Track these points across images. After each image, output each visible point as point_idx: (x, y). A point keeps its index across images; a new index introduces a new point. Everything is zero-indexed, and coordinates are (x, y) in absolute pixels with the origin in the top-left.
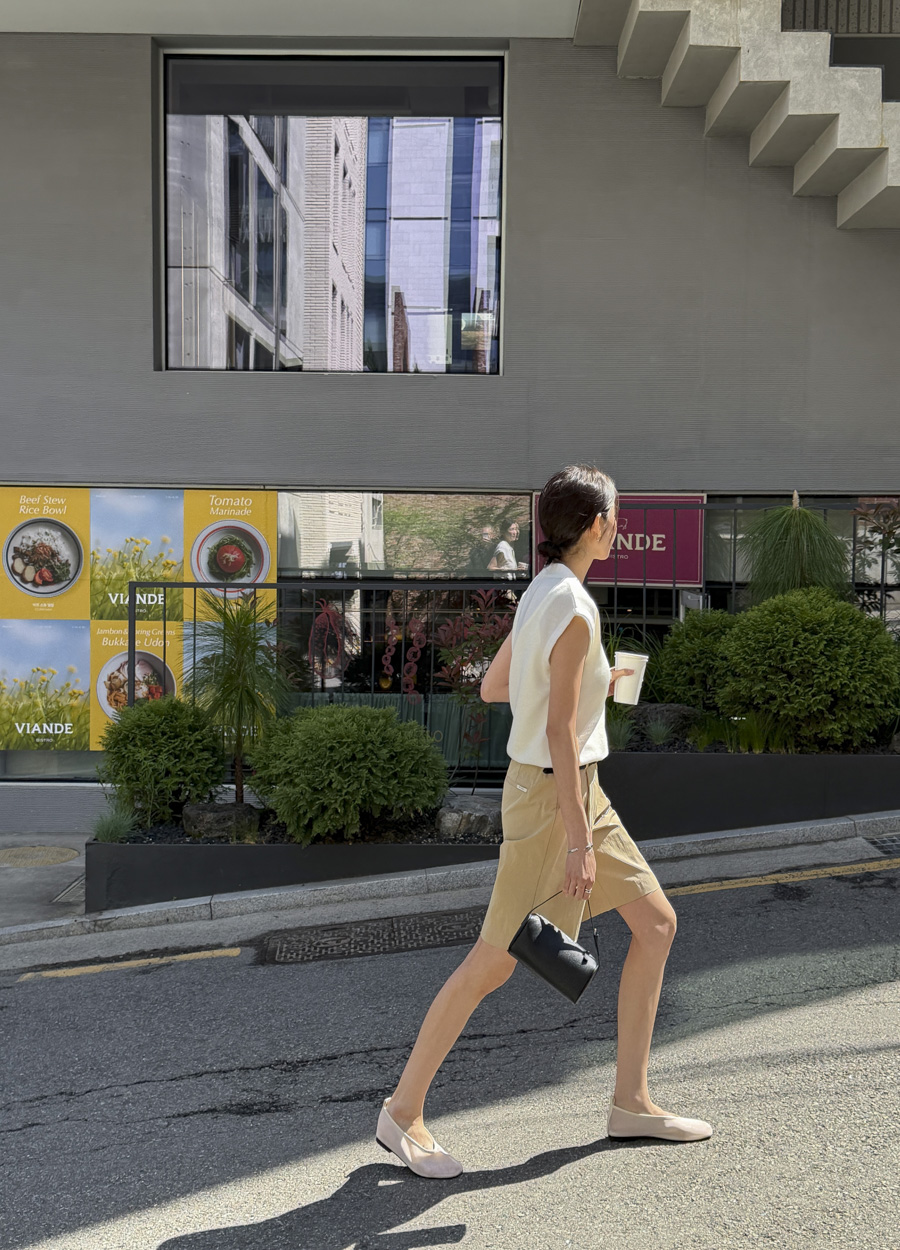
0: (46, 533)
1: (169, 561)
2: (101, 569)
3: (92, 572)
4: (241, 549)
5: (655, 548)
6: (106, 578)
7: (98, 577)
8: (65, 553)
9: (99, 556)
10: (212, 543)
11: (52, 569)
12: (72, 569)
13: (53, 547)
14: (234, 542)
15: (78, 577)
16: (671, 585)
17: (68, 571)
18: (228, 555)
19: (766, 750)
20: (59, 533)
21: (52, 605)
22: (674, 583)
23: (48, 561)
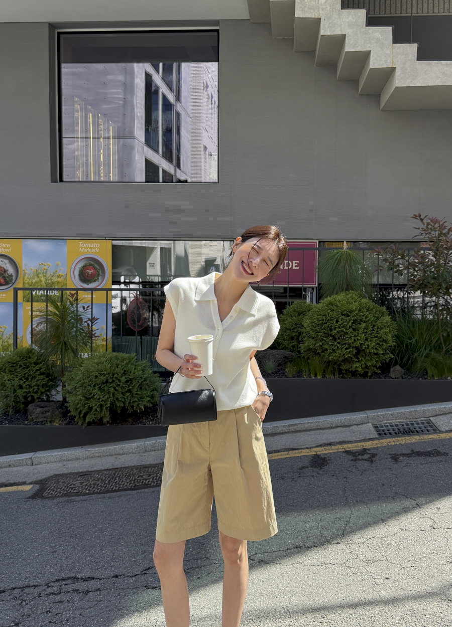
0: (2, 261)
1: (60, 274)
2: (28, 278)
3: (24, 279)
4: (94, 268)
5: (294, 268)
6: (30, 282)
7: (26, 282)
8: (11, 270)
9: (26, 271)
10: (80, 265)
11: (4, 278)
12: (14, 278)
13: (5, 268)
14: (92, 265)
15: (17, 282)
16: (302, 286)
17: (12, 279)
18: (88, 271)
19: (324, 376)
20: (8, 261)
21: (5, 295)
22: (303, 285)
23: (3, 274)
